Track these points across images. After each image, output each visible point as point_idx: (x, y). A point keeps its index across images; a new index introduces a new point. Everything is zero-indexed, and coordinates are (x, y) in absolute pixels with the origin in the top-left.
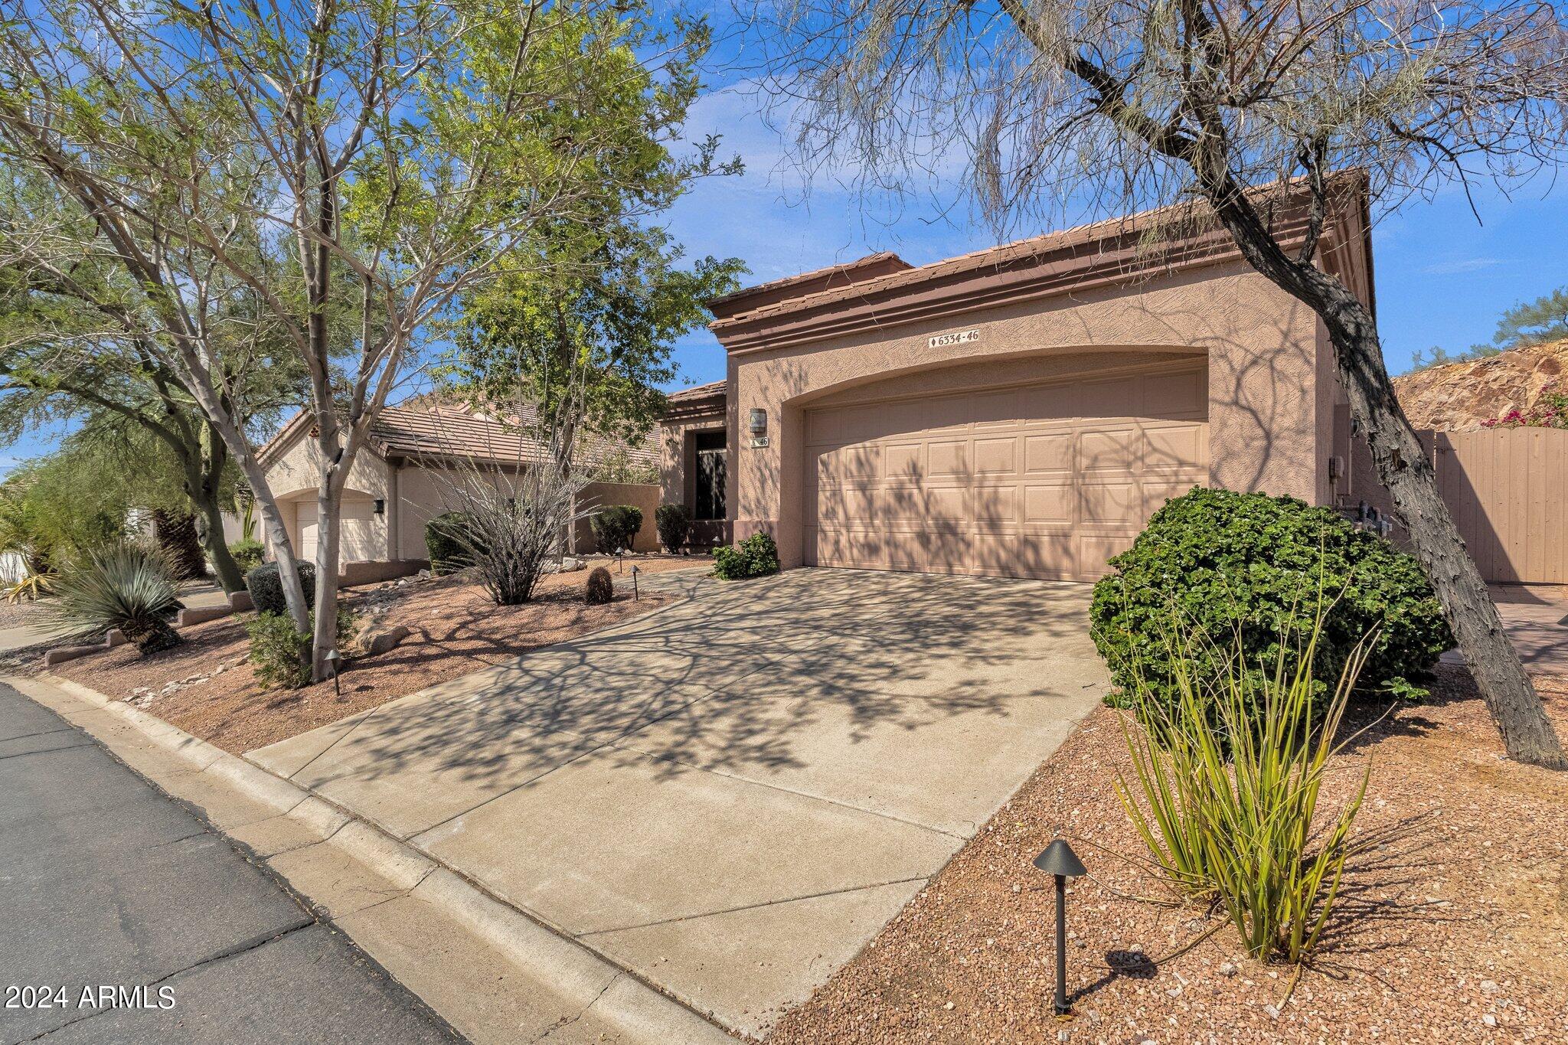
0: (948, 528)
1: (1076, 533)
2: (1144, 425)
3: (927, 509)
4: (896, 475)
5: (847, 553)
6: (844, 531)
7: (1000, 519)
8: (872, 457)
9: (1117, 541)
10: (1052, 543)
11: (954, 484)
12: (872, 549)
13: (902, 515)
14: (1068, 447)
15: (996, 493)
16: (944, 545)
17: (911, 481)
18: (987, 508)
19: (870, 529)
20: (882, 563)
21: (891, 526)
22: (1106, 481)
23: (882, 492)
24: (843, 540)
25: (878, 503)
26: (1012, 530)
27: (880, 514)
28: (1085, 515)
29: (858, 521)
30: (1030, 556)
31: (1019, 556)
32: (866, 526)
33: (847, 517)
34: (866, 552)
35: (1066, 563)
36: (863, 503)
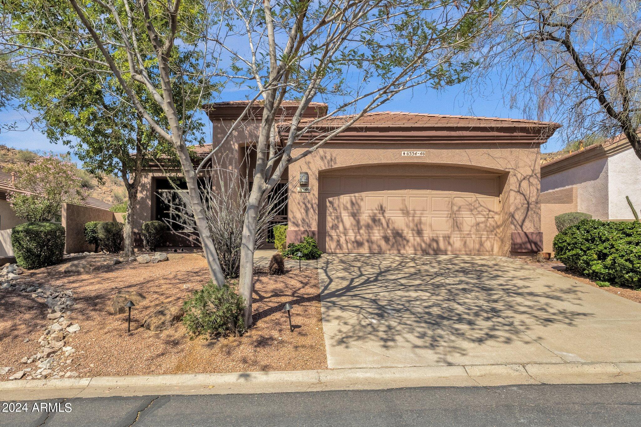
0: (398, 234)
1: (452, 236)
2: (477, 196)
3: (388, 226)
4: (372, 210)
5: (345, 246)
6: (342, 235)
7: (422, 230)
8: (359, 201)
9: (468, 239)
10: (444, 240)
11: (401, 215)
12: (359, 244)
13: (375, 228)
14: (449, 202)
15: (420, 219)
16: (396, 242)
17: (379, 213)
18: (417, 226)
19: (358, 235)
20: (365, 250)
21: (369, 233)
22: (464, 216)
23: (365, 218)
24: (342, 240)
25: (362, 223)
26: (427, 234)
27: (363, 228)
28: (456, 229)
29: (351, 231)
30: (435, 245)
31: (430, 246)
32: (355, 233)
33: (345, 229)
34: (355, 245)
35: (449, 248)
36: (354, 223)
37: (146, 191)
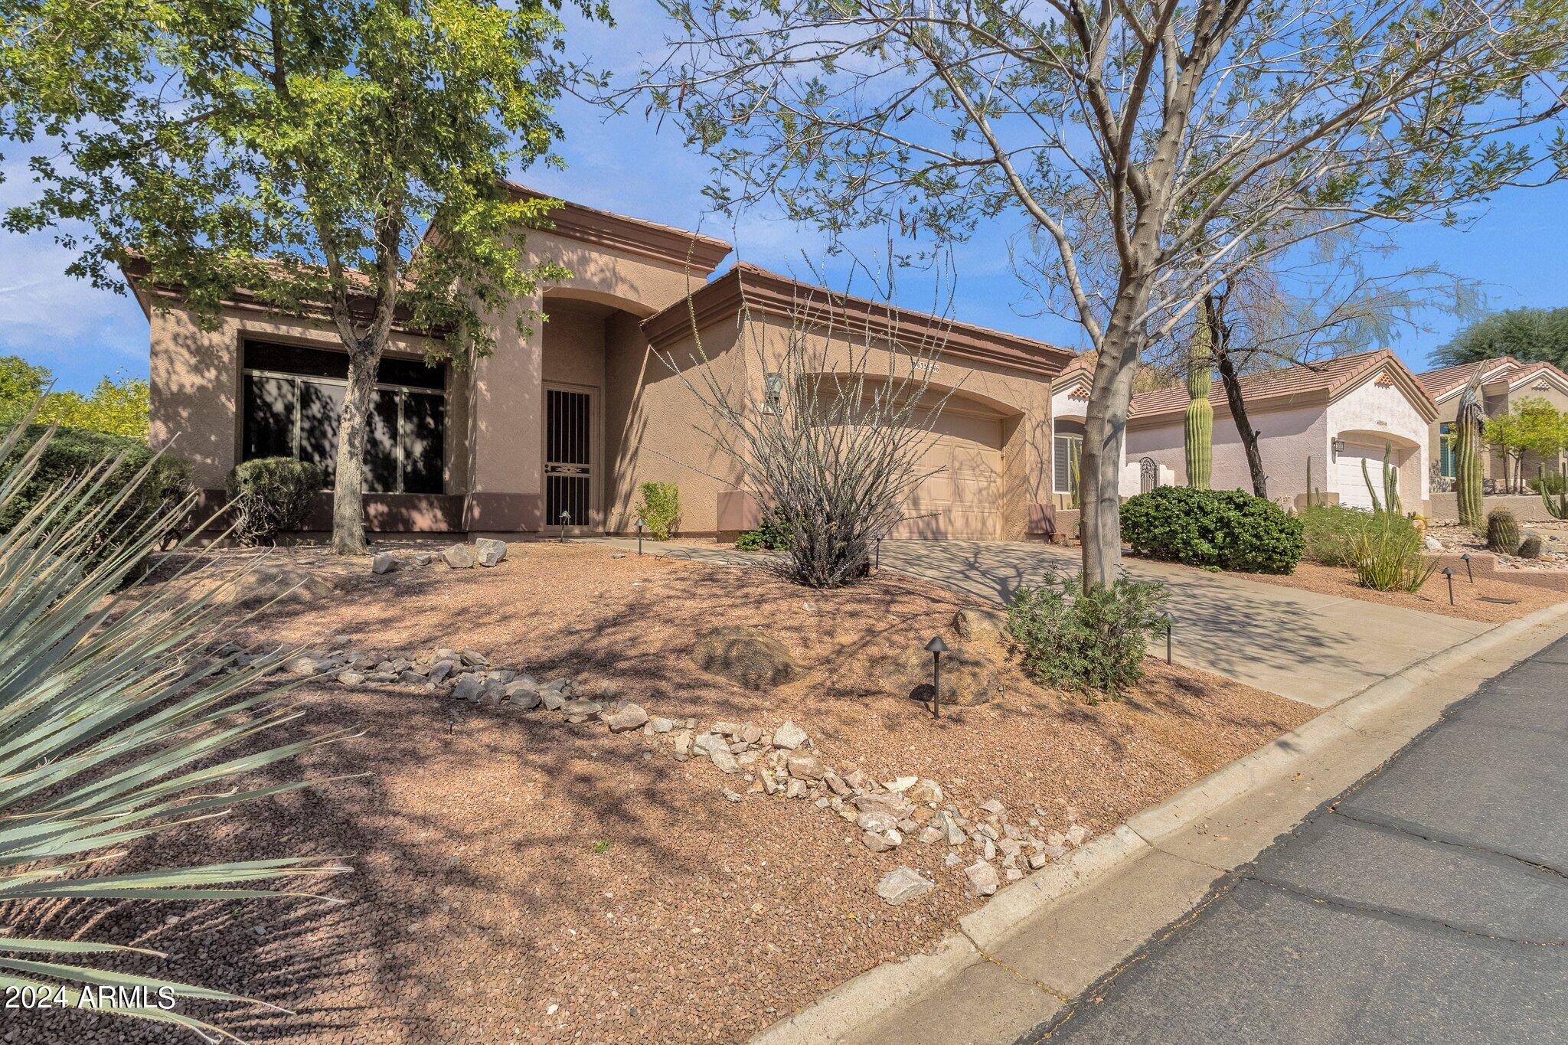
1: (953, 509)
2: (979, 448)
7: (919, 499)
9: (970, 514)
10: (944, 515)
14: (950, 454)
22: (966, 477)
26: (925, 506)
28: (957, 497)
30: (934, 524)
31: (928, 524)
37: (217, 368)
